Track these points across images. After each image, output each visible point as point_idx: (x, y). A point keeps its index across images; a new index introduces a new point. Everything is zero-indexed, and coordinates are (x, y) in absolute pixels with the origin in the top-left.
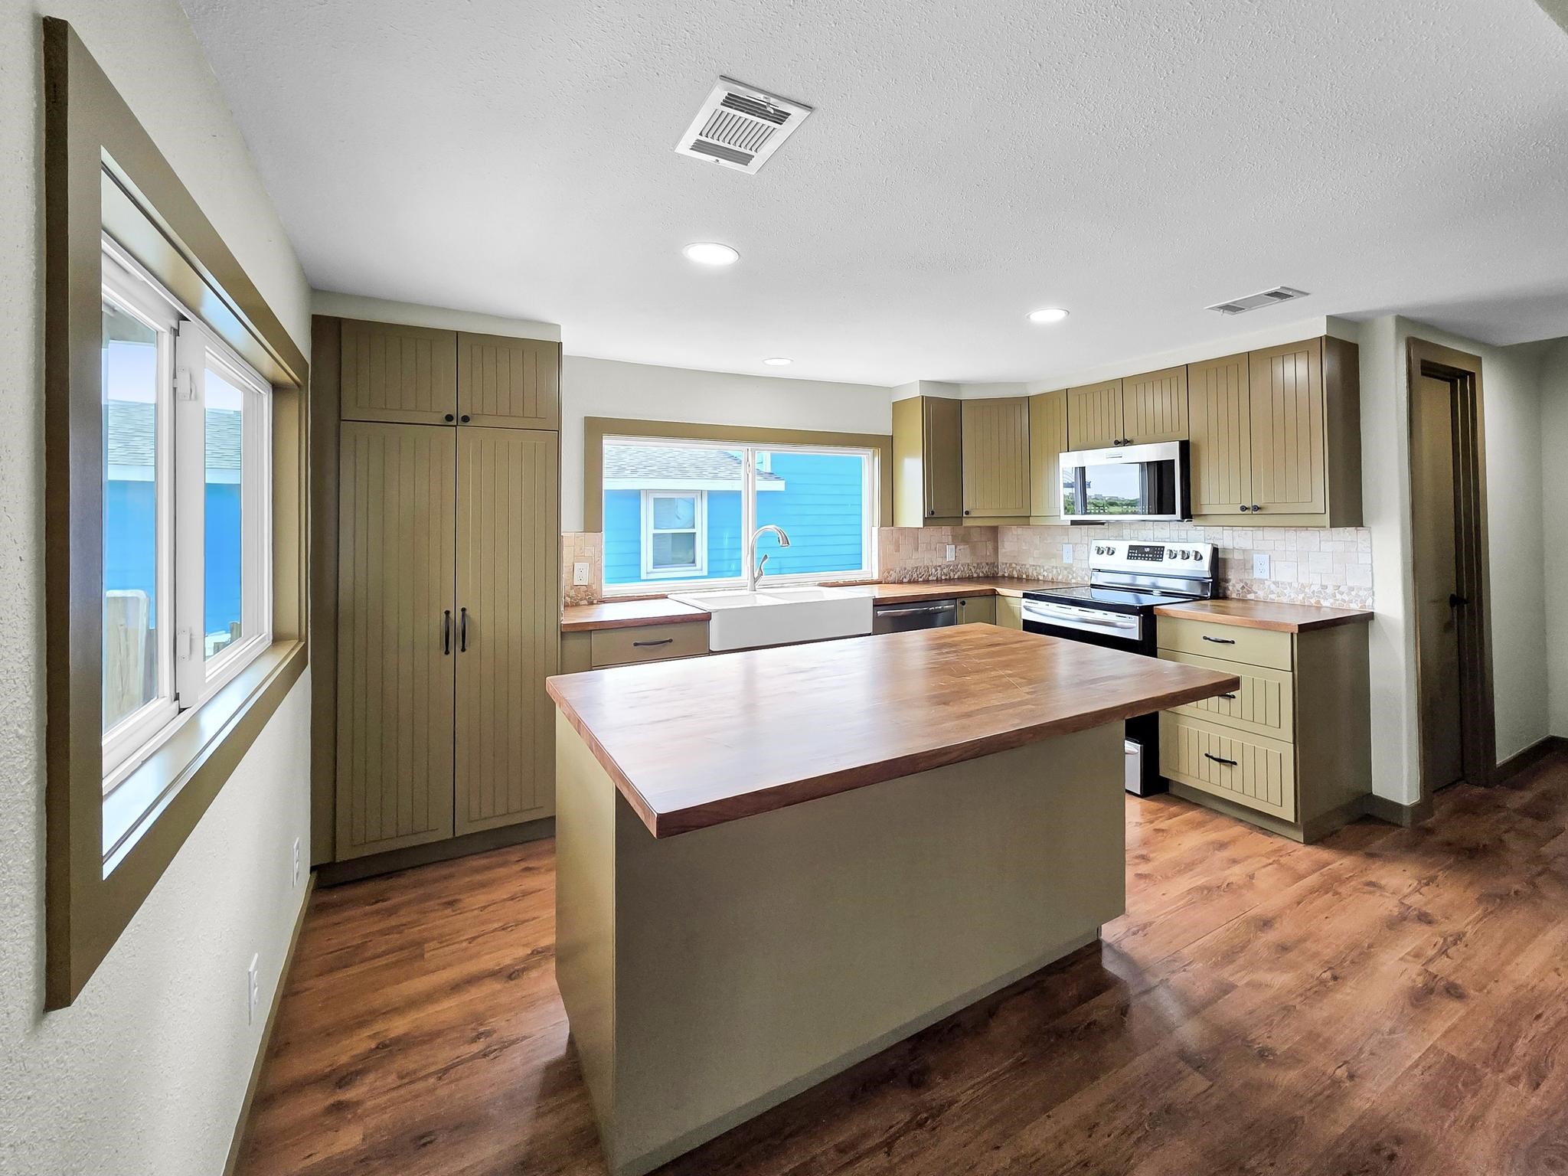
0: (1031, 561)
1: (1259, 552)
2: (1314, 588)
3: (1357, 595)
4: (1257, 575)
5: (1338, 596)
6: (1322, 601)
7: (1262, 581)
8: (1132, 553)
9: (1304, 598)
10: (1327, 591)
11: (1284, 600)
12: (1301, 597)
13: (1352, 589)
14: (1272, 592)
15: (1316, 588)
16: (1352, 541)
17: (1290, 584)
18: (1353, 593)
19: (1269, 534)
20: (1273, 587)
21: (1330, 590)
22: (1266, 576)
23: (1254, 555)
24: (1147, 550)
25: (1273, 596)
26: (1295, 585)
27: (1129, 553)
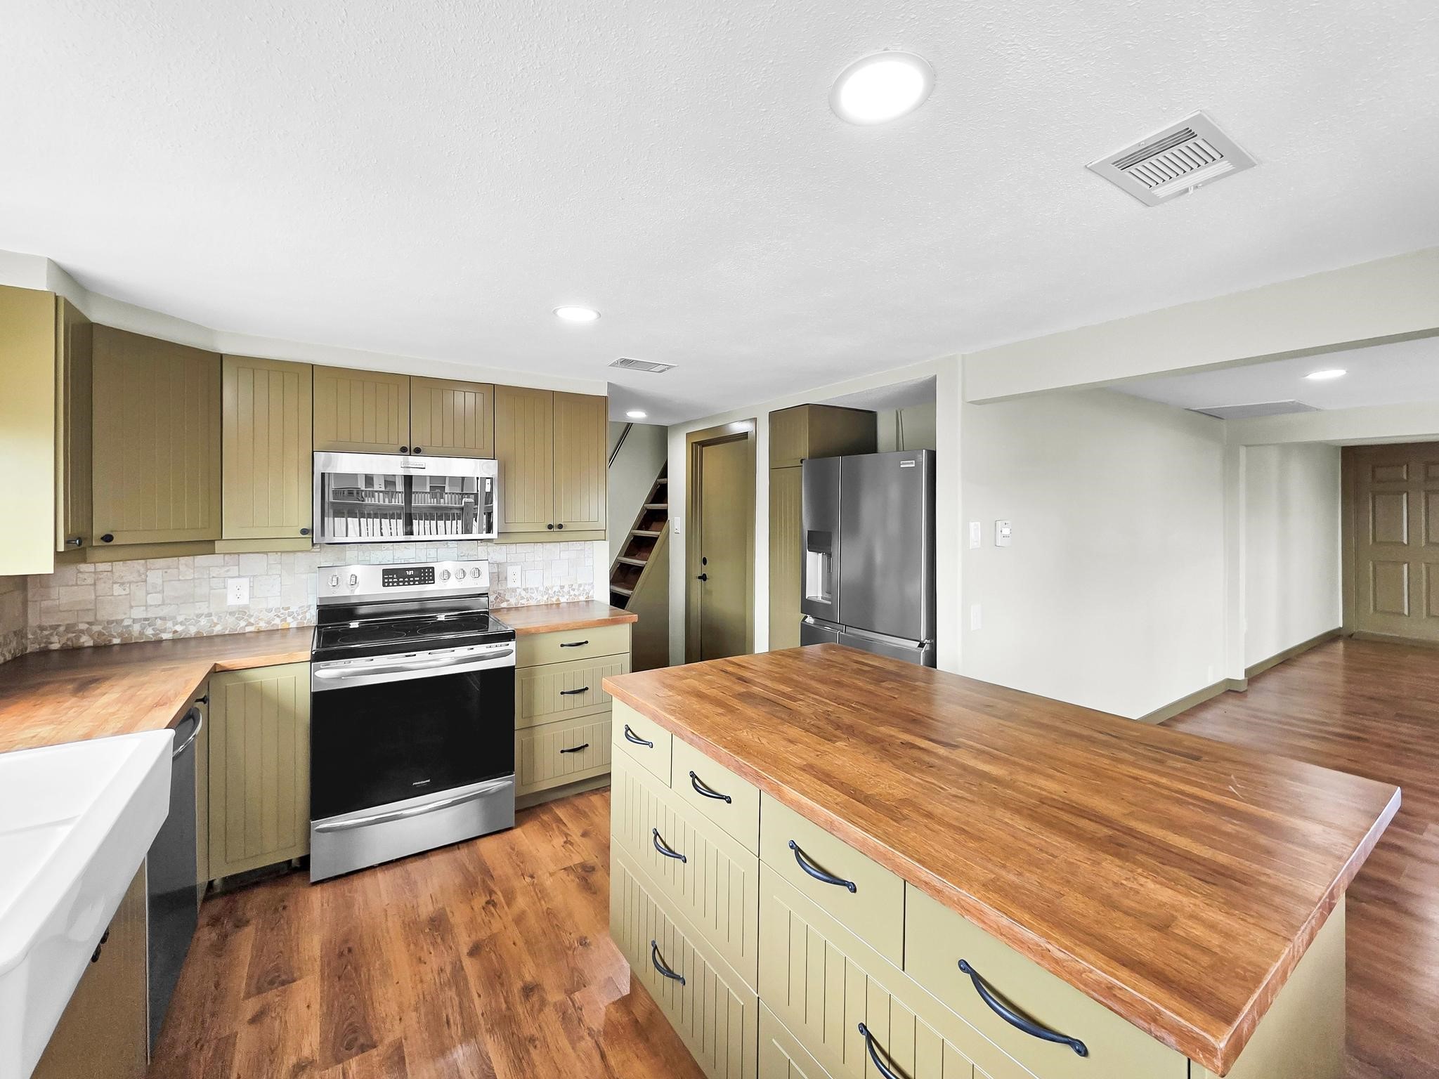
0: (138, 613)
1: (512, 564)
2: (555, 589)
3: (584, 590)
4: (510, 585)
5: (572, 593)
6: (560, 598)
7: (514, 590)
8: (386, 578)
9: (547, 599)
10: (564, 590)
11: (533, 603)
12: (545, 598)
13: (580, 585)
14: (522, 598)
15: (556, 589)
16: (581, 550)
17: (537, 589)
18: (581, 589)
19: (520, 548)
20: (523, 594)
21: (566, 589)
22: (518, 584)
23: (508, 568)
24: (410, 573)
25: (523, 602)
26: (541, 589)
27: (384, 579)
